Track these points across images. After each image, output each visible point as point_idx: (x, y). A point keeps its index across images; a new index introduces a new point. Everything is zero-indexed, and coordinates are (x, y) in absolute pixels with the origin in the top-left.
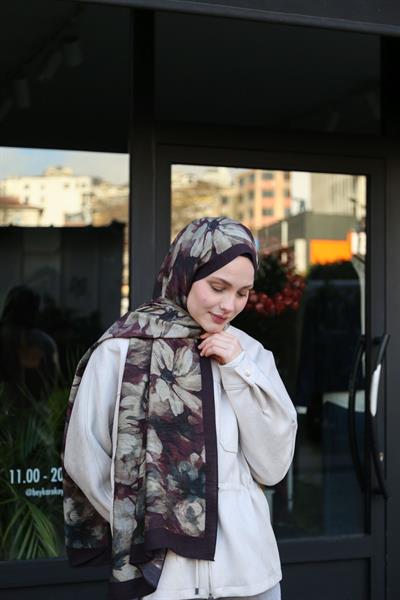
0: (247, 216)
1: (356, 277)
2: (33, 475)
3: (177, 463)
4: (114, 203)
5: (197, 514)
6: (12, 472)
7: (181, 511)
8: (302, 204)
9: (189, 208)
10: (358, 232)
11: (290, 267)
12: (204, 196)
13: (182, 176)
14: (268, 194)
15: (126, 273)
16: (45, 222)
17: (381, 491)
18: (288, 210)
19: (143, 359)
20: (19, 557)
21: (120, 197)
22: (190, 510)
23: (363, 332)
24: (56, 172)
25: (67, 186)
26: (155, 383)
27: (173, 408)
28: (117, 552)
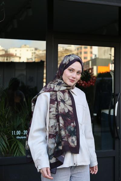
1: (111, 77)
2: (19, 133)
3: (68, 126)
4: (41, 55)
5: (74, 141)
6: (13, 131)
7: (70, 140)
8: (96, 56)
10: (112, 64)
11: (92, 74)
12: (67, 53)
13: (61, 48)
14: (86, 53)
15: (45, 75)
16: (21, 61)
17: (118, 138)
18: (91, 57)
19: (55, 97)
20: (15, 156)
21: (42, 54)
22: (72, 140)
23: (113, 92)
24: (24, 46)
25: (27, 50)
26: (59, 103)
27: (65, 110)
28: (50, 154)
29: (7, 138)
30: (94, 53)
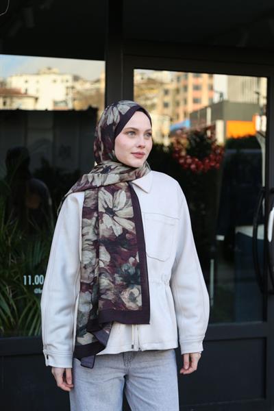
0: (182, 103)
1: (259, 147)
2: (39, 279)
4: (88, 93)
5: (136, 295)
6: (25, 277)
7: (125, 296)
8: (221, 95)
9: (142, 97)
10: (261, 116)
11: (213, 140)
12: (152, 89)
14: (197, 88)
18: (211, 99)
19: (94, 203)
20: (30, 334)
21: (92, 90)
23: (264, 185)
24: (47, 71)
25: (55, 81)
26: (102, 217)
27: (115, 231)
28: (81, 326)
29: (12, 291)
30: (216, 88)
